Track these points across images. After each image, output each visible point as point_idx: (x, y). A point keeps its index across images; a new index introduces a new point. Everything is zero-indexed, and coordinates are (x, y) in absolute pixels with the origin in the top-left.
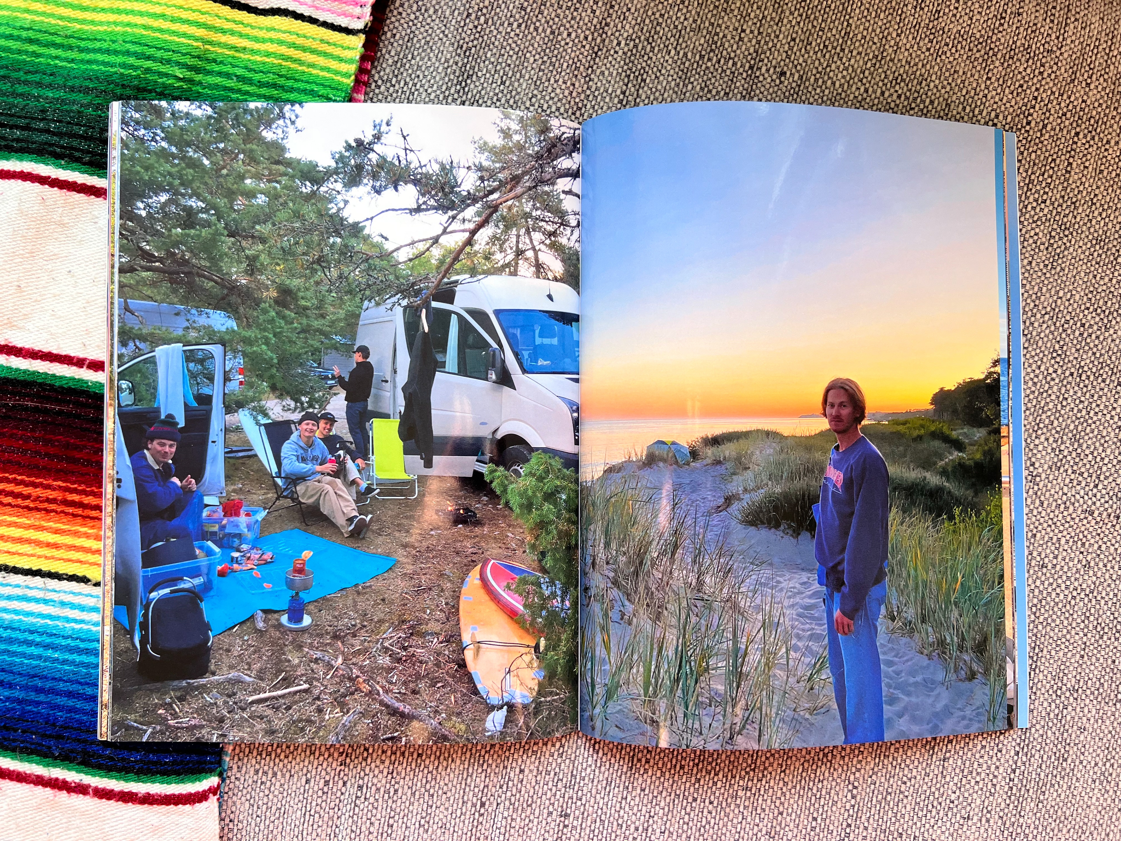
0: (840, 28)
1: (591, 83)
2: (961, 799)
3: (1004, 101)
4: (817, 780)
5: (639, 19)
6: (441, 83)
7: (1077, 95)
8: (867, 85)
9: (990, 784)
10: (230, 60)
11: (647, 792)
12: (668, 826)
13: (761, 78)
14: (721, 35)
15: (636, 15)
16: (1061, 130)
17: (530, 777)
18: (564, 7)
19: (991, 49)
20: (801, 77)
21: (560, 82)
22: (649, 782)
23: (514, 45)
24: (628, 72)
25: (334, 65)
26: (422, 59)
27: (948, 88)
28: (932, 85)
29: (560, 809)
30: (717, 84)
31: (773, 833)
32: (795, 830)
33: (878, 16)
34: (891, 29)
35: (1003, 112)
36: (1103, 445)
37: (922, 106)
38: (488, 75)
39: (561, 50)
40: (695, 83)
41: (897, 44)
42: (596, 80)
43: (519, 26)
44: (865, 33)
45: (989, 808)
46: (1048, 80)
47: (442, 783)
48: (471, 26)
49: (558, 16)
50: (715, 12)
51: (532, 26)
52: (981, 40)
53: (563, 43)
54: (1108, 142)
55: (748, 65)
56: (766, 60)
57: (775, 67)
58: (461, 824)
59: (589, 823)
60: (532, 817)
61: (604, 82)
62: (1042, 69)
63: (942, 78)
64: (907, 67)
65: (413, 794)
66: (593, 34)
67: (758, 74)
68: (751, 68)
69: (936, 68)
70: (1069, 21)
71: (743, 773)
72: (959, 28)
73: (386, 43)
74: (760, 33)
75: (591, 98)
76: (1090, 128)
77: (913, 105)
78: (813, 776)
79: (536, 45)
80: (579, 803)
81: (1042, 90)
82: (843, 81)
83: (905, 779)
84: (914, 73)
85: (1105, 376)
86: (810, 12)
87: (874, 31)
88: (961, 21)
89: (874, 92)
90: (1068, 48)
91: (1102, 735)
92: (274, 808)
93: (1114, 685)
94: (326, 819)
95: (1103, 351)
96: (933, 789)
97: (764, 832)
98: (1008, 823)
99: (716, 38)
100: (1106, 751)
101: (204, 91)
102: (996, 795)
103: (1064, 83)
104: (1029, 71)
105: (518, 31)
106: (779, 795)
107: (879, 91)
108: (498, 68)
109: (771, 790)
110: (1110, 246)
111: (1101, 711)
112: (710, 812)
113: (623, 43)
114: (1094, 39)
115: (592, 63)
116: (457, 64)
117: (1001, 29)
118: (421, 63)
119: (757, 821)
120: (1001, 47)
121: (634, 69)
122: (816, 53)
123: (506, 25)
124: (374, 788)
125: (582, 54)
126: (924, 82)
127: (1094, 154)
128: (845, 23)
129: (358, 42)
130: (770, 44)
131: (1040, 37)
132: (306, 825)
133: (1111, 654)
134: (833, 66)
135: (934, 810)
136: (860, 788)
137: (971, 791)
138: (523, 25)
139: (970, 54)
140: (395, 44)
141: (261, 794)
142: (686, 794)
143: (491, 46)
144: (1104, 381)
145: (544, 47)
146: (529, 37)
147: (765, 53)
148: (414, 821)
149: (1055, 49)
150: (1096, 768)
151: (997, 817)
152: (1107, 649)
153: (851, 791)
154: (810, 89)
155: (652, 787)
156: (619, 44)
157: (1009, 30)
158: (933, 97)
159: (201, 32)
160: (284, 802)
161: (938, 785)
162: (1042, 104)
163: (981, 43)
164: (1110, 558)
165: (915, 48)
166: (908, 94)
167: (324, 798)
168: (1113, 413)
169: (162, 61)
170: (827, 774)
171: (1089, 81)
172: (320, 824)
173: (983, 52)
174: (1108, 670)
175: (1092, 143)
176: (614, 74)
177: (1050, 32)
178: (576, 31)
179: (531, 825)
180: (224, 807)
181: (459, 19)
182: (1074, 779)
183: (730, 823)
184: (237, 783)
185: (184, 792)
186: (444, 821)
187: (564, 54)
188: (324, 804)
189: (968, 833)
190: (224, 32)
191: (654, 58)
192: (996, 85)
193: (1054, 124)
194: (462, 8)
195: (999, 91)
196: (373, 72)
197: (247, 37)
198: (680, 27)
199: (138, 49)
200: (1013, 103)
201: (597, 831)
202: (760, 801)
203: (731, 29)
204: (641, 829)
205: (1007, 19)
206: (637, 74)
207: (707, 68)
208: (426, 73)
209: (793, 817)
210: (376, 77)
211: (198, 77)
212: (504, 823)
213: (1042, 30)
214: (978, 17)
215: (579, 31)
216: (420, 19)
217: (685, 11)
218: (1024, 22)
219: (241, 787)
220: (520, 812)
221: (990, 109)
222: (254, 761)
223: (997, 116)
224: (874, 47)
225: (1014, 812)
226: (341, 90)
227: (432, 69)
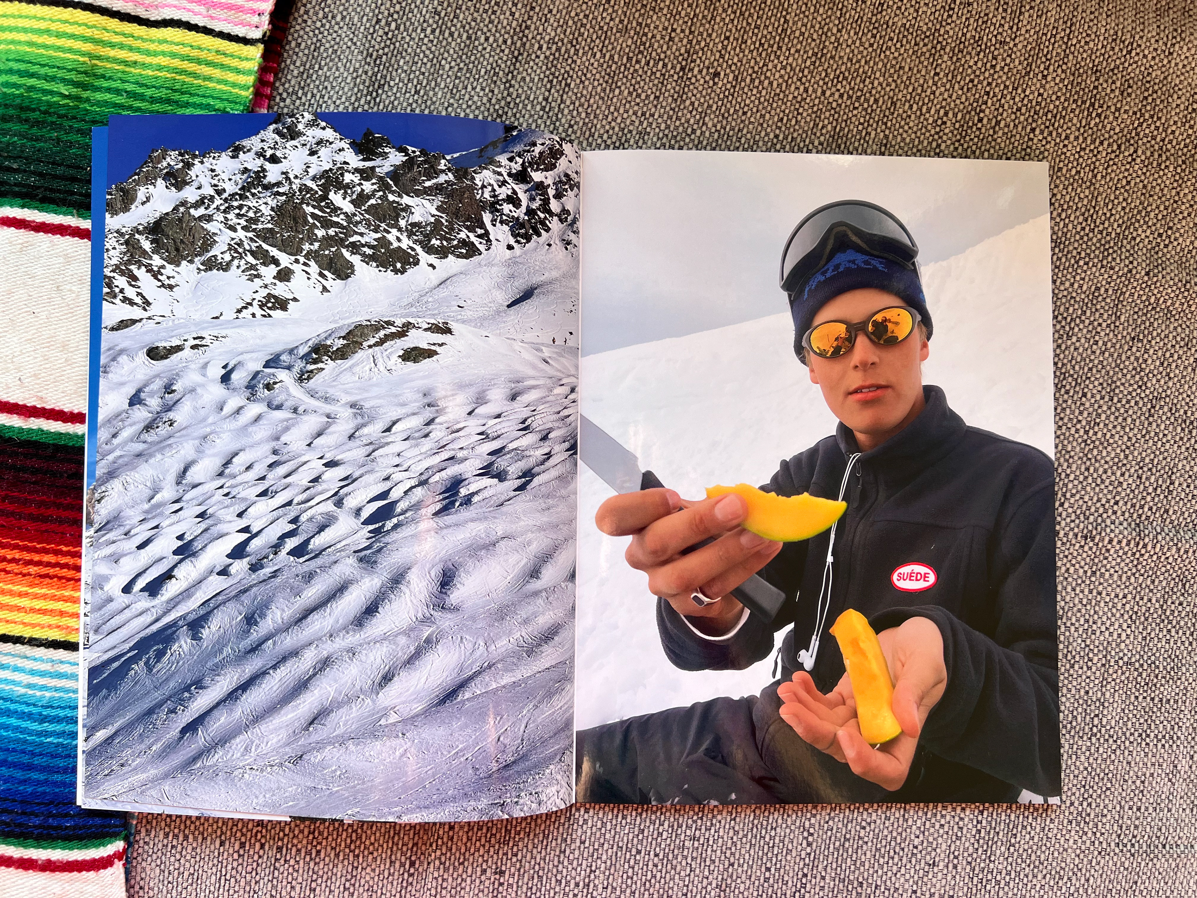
0: (776, 26)
1: (511, 90)
2: (925, 844)
3: (954, 97)
4: (769, 828)
5: (562, 21)
6: (349, 94)
7: (1033, 88)
8: (807, 84)
9: (956, 827)
10: (119, 75)
11: (587, 845)
12: (610, 880)
13: (693, 80)
14: (650, 35)
15: (558, 16)
16: (1016, 126)
17: (461, 834)
18: (481, 10)
19: (938, 42)
20: (736, 78)
21: (478, 89)
22: (589, 834)
23: (428, 52)
24: (551, 77)
25: (231, 77)
26: (330, 69)
27: (893, 85)
28: (876, 83)
29: (494, 867)
30: (646, 88)
31: (724, 886)
32: (748, 882)
33: (816, 11)
34: (831, 25)
35: (953, 109)
36: (1067, 461)
37: (866, 105)
38: (401, 85)
39: (478, 55)
40: (623, 88)
41: (837, 40)
42: (517, 86)
43: (433, 31)
44: (803, 29)
45: (956, 853)
46: (1001, 73)
47: (367, 843)
48: (381, 32)
49: (474, 20)
50: (643, 11)
51: (447, 32)
52: (928, 34)
53: (480, 48)
54: (1067, 137)
55: (679, 66)
56: (698, 61)
57: (708, 68)
58: (389, 886)
59: (526, 880)
60: (464, 876)
61: (526, 88)
62: (994, 62)
63: (887, 75)
64: (849, 65)
65: (337, 855)
66: (512, 37)
67: (690, 75)
68: (683, 69)
69: (881, 64)
70: (1023, 10)
71: (690, 821)
72: (905, 21)
73: (291, 52)
74: (691, 32)
75: (512, 105)
76: (1048, 123)
77: (857, 105)
78: (765, 823)
79: (452, 52)
80: (514, 859)
81: (994, 84)
82: (781, 81)
83: (864, 824)
84: (857, 70)
85: (1068, 387)
86: (744, 8)
87: (813, 26)
88: (906, 14)
89: (814, 91)
90: (1022, 38)
91: (1076, 772)
92: (186, 874)
93: (1088, 717)
94: (242, 883)
95: (1065, 361)
96: (895, 834)
97: (714, 885)
98: (977, 868)
99: (644, 39)
100: (1082, 790)
101: (92, 109)
102: (963, 839)
103: (1018, 76)
104: (980, 64)
105: (432, 37)
106: (729, 845)
107: (820, 90)
108: (412, 76)
109: (720, 840)
110: (1071, 248)
111: (1075, 746)
112: (656, 865)
113: (545, 46)
114: (1051, 27)
115: (512, 68)
116: (366, 73)
117: (949, 21)
118: (328, 74)
119: (706, 873)
120: (949, 41)
121: (557, 74)
122: (751, 51)
123: (419, 31)
124: (294, 849)
125: (501, 59)
126: (868, 80)
127: (1051, 150)
128: (782, 20)
129: (256, 52)
130: (703, 44)
131: (992, 28)
132: (221, 890)
133: (1083, 684)
134: (770, 67)
135: (896, 856)
136: (816, 835)
137: (936, 835)
138: (438, 31)
139: (916, 48)
140: (301, 54)
141: (172, 859)
142: (630, 845)
143: (404, 54)
144: (1067, 392)
145: (460, 53)
146: (444, 43)
147: (697, 53)
148: (338, 884)
149: (1008, 40)
150: (1072, 808)
151: (965, 862)
152: (1079, 679)
153: (806, 838)
154: (746, 90)
155: (593, 839)
156: (540, 48)
157: (958, 22)
158: (877, 96)
159: (88, 47)
160: (197, 867)
161: (900, 830)
162: (995, 99)
163: (928, 37)
164: (1079, 581)
165: (857, 44)
166: (851, 92)
167: (240, 861)
168: (1078, 426)
169: (47, 78)
170: (780, 821)
171: (1046, 73)
172: (237, 889)
173: (930, 46)
174: (1081, 702)
175: (1049, 139)
176: (536, 80)
177: (1003, 22)
178: (494, 35)
179: (463, 885)
180: (133, 874)
181: (368, 25)
182: (1048, 820)
183: (677, 877)
184: (146, 847)
185: (88, 858)
186: (371, 883)
187: (482, 59)
188: (240, 868)
189: (934, 880)
190: (112, 46)
191: (579, 61)
192: (945, 80)
193: (1008, 120)
194: (371, 14)
195: (948, 86)
196: (277, 84)
197: (138, 50)
198: (605, 28)
199: (22, 67)
200: (963, 100)
201: (534, 888)
202: (709, 852)
203: (660, 29)
204: (581, 884)
205: (956, 10)
206: (560, 78)
207: (636, 71)
208: (334, 84)
209: (745, 868)
210: (281, 90)
211: (85, 94)
212: (434, 884)
213: (994, 20)
214: (925, 9)
215: (498, 35)
216: (327, 27)
217: (610, 11)
218: (974, 12)
219: (151, 851)
220: (451, 871)
221: (938, 106)
222: (163, 824)
223: (946, 114)
224: (813, 44)
225: (984, 857)
226: (240, 103)
227: (340, 80)
